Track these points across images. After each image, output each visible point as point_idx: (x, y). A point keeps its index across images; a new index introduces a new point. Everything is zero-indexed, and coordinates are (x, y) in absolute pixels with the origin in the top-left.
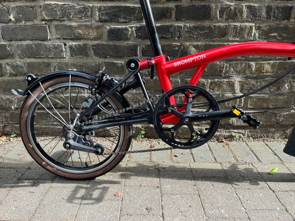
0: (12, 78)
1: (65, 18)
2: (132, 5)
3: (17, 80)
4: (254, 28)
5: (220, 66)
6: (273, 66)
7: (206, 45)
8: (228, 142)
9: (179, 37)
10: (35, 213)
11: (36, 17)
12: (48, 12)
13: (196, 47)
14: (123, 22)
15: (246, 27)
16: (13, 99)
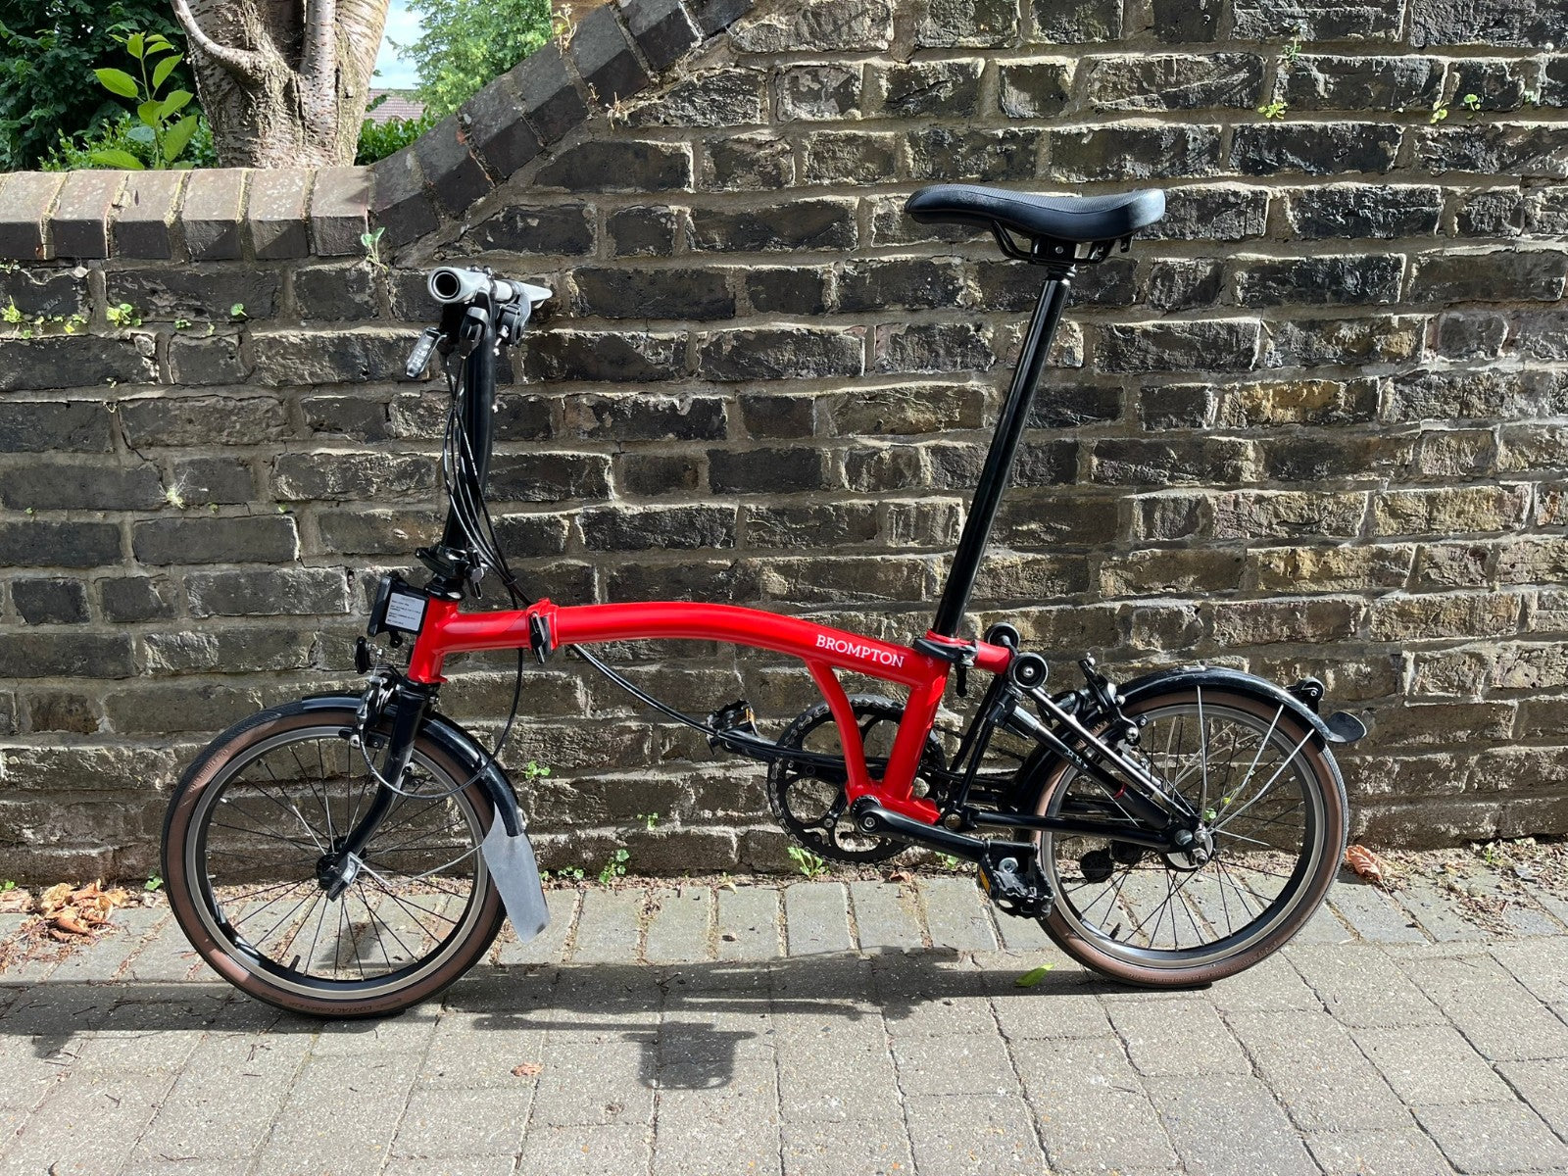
0: (160, 685)
1: (353, 495)
2: (570, 453)
3: (179, 692)
4: (961, 510)
5: (868, 628)
6: (1040, 623)
7: (815, 564)
8: (920, 880)
9: (725, 543)
10: (271, 1133)
11: (257, 491)
12: (298, 479)
13: (785, 570)
14: (543, 501)
15: (934, 507)
16: (161, 754)
